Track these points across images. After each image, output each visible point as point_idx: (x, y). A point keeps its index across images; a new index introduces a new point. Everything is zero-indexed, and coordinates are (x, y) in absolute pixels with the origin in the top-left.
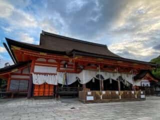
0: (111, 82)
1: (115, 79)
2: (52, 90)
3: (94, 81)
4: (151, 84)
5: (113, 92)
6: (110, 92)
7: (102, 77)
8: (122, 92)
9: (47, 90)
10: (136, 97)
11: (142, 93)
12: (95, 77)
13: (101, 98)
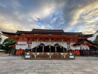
3: (38, 47)
7: (44, 45)
10: (65, 57)
11: (71, 54)
12: (39, 45)
13: (35, 57)
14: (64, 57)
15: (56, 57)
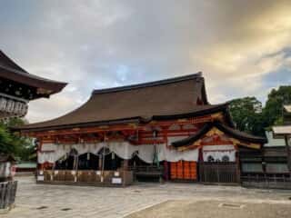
6: (64, 172)
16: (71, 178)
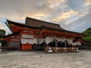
0: (61, 43)
1: (63, 41)
2: (31, 47)
4: (81, 44)
5: (62, 48)
8: (67, 48)
9: (28, 47)
11: (77, 49)
12: (53, 40)
13: (56, 51)
14: (73, 51)
15: (69, 51)
16: (64, 50)
